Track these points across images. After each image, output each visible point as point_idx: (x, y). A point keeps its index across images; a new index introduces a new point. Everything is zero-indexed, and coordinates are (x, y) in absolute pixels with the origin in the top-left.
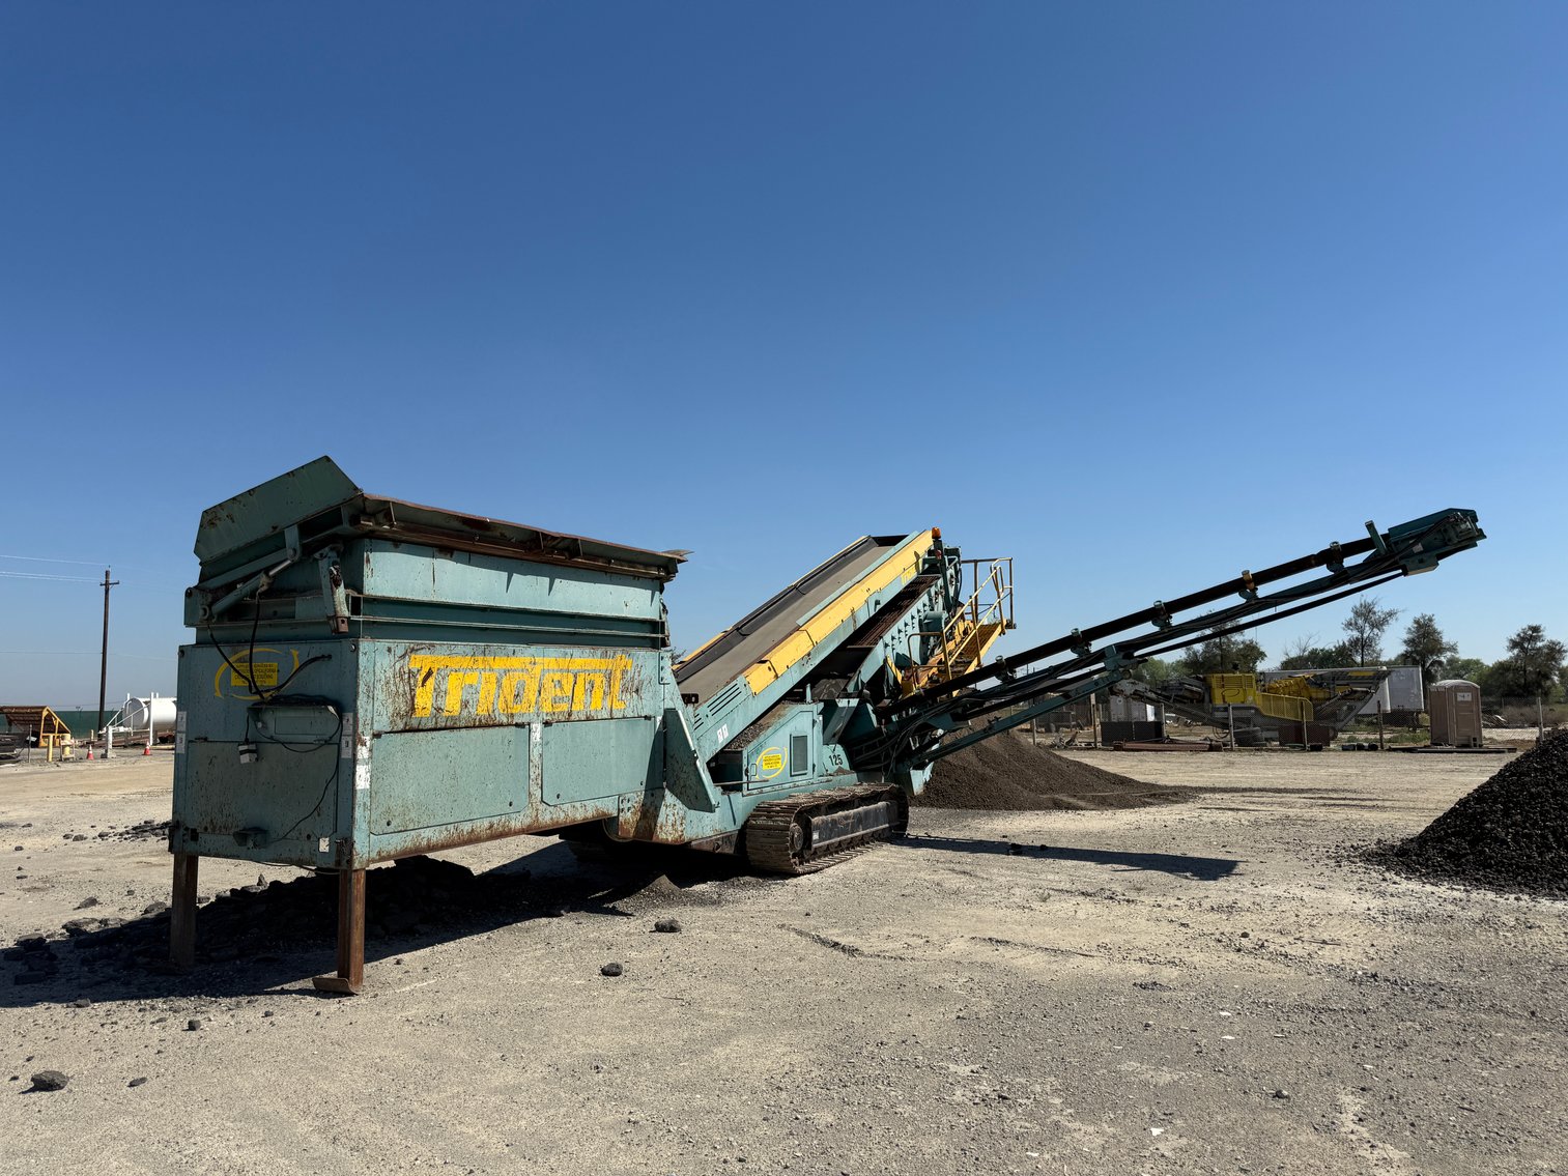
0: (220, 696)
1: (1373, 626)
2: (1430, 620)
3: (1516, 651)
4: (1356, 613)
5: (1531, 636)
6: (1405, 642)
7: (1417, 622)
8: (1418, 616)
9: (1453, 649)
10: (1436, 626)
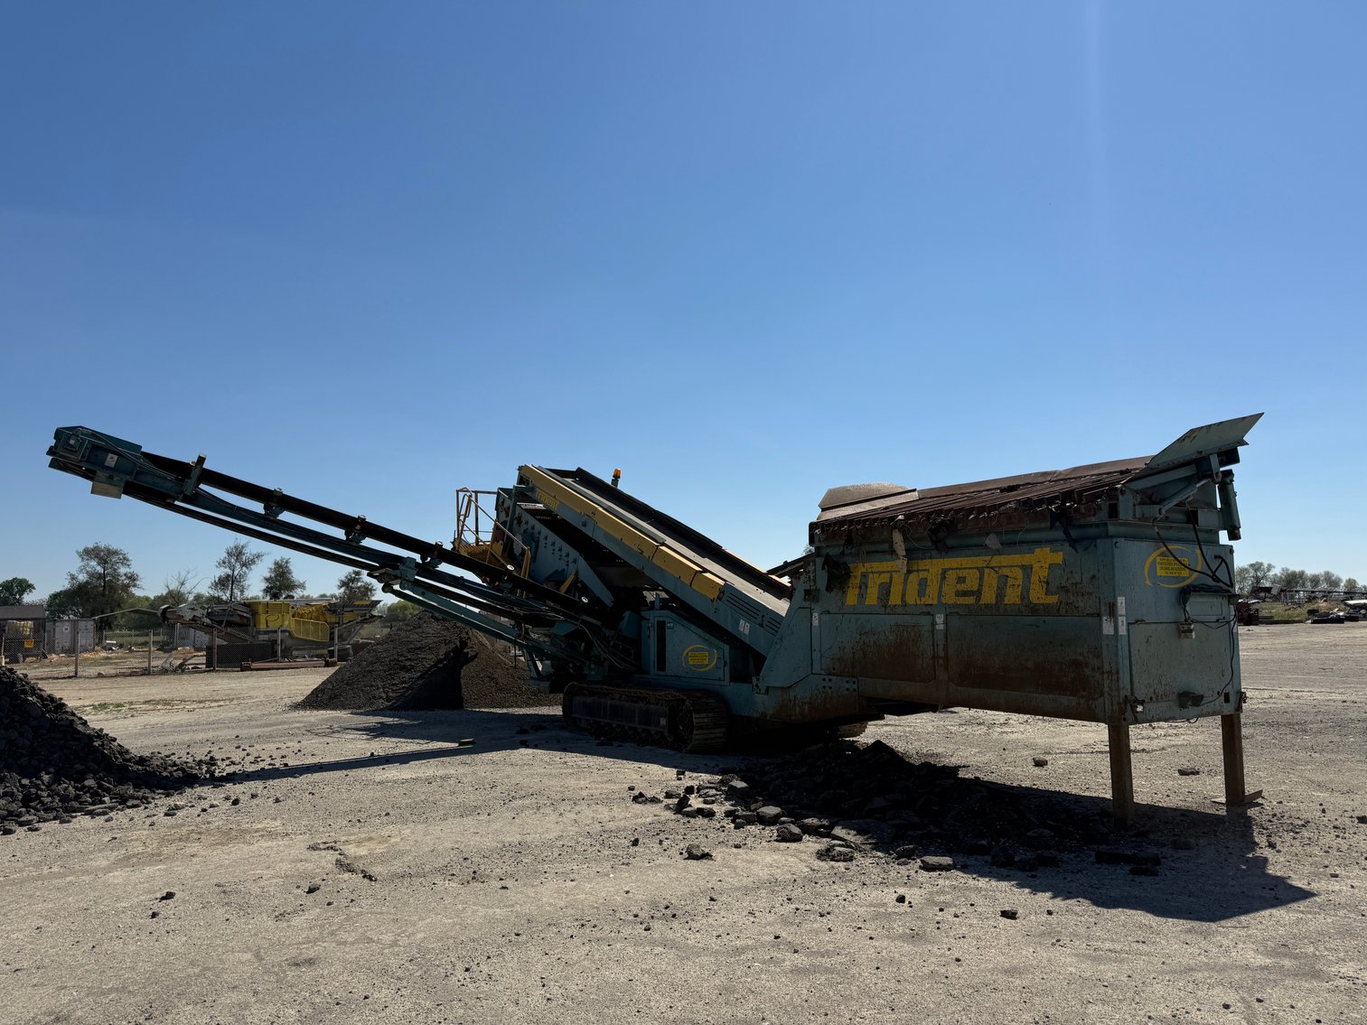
0: (1150, 584)
1: (244, 565)
2: (287, 562)
3: (342, 590)
4: (228, 553)
5: (354, 578)
6: (266, 579)
7: (276, 563)
8: (278, 559)
9: (302, 586)
10: (291, 568)
